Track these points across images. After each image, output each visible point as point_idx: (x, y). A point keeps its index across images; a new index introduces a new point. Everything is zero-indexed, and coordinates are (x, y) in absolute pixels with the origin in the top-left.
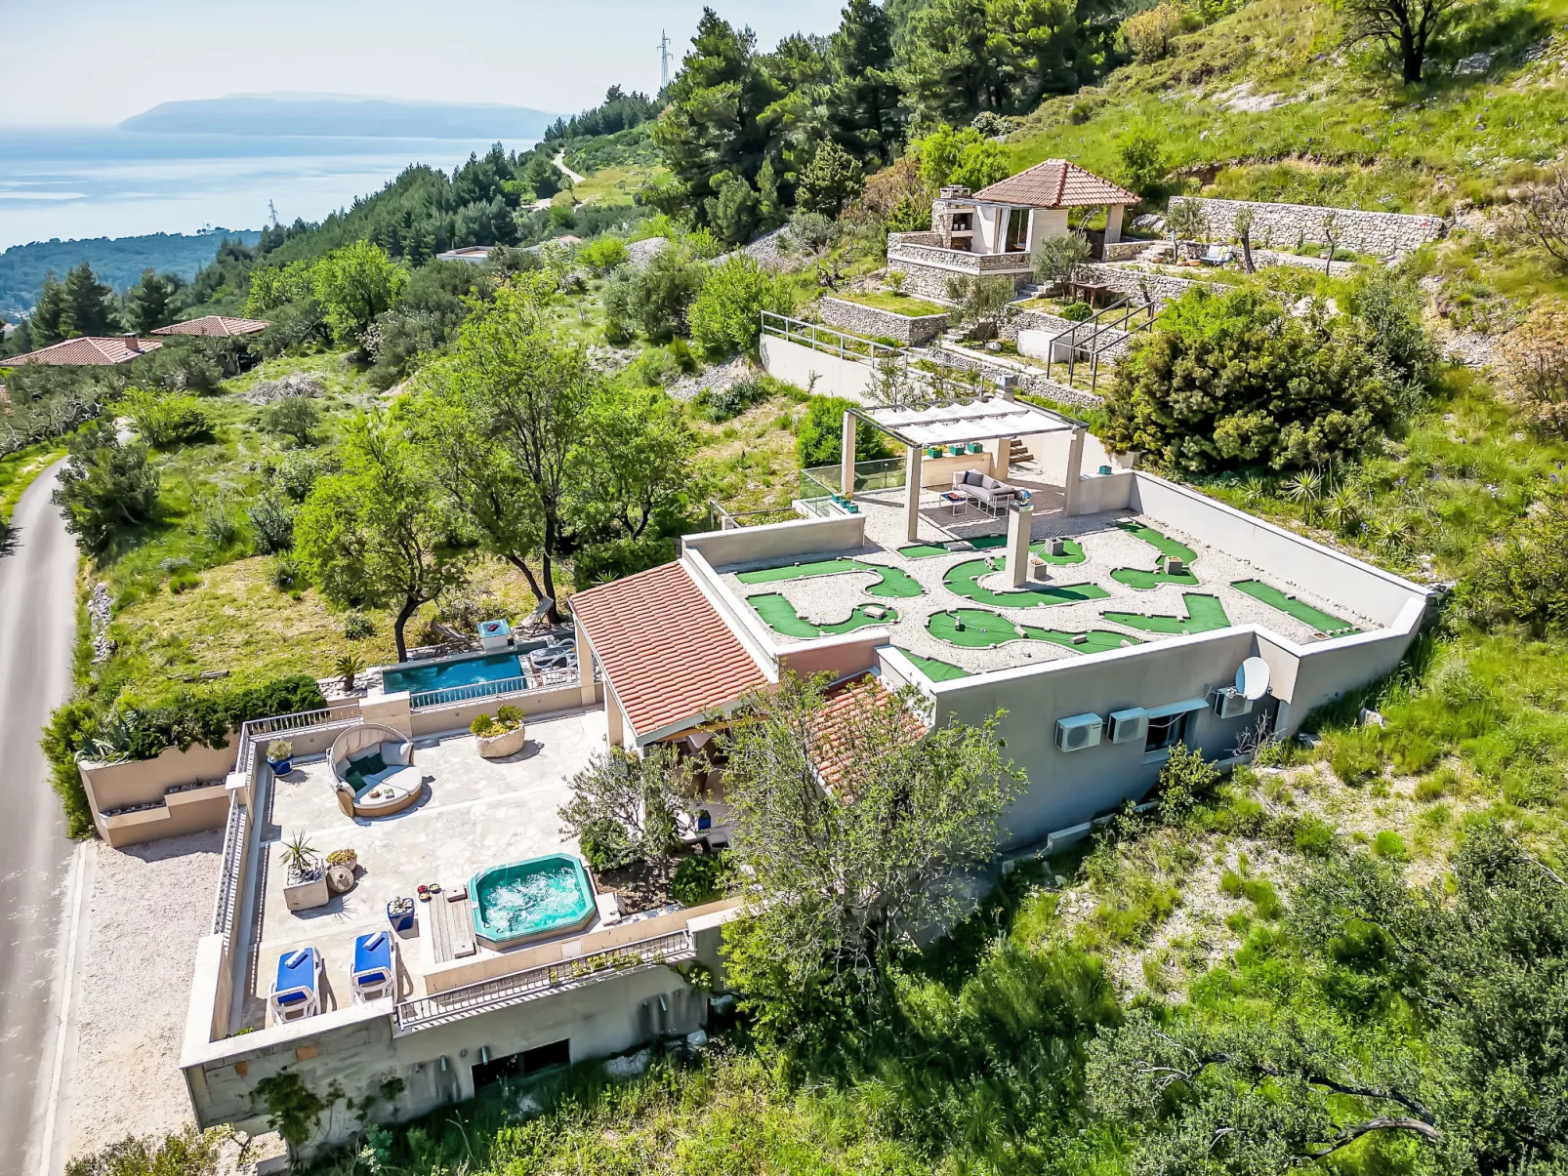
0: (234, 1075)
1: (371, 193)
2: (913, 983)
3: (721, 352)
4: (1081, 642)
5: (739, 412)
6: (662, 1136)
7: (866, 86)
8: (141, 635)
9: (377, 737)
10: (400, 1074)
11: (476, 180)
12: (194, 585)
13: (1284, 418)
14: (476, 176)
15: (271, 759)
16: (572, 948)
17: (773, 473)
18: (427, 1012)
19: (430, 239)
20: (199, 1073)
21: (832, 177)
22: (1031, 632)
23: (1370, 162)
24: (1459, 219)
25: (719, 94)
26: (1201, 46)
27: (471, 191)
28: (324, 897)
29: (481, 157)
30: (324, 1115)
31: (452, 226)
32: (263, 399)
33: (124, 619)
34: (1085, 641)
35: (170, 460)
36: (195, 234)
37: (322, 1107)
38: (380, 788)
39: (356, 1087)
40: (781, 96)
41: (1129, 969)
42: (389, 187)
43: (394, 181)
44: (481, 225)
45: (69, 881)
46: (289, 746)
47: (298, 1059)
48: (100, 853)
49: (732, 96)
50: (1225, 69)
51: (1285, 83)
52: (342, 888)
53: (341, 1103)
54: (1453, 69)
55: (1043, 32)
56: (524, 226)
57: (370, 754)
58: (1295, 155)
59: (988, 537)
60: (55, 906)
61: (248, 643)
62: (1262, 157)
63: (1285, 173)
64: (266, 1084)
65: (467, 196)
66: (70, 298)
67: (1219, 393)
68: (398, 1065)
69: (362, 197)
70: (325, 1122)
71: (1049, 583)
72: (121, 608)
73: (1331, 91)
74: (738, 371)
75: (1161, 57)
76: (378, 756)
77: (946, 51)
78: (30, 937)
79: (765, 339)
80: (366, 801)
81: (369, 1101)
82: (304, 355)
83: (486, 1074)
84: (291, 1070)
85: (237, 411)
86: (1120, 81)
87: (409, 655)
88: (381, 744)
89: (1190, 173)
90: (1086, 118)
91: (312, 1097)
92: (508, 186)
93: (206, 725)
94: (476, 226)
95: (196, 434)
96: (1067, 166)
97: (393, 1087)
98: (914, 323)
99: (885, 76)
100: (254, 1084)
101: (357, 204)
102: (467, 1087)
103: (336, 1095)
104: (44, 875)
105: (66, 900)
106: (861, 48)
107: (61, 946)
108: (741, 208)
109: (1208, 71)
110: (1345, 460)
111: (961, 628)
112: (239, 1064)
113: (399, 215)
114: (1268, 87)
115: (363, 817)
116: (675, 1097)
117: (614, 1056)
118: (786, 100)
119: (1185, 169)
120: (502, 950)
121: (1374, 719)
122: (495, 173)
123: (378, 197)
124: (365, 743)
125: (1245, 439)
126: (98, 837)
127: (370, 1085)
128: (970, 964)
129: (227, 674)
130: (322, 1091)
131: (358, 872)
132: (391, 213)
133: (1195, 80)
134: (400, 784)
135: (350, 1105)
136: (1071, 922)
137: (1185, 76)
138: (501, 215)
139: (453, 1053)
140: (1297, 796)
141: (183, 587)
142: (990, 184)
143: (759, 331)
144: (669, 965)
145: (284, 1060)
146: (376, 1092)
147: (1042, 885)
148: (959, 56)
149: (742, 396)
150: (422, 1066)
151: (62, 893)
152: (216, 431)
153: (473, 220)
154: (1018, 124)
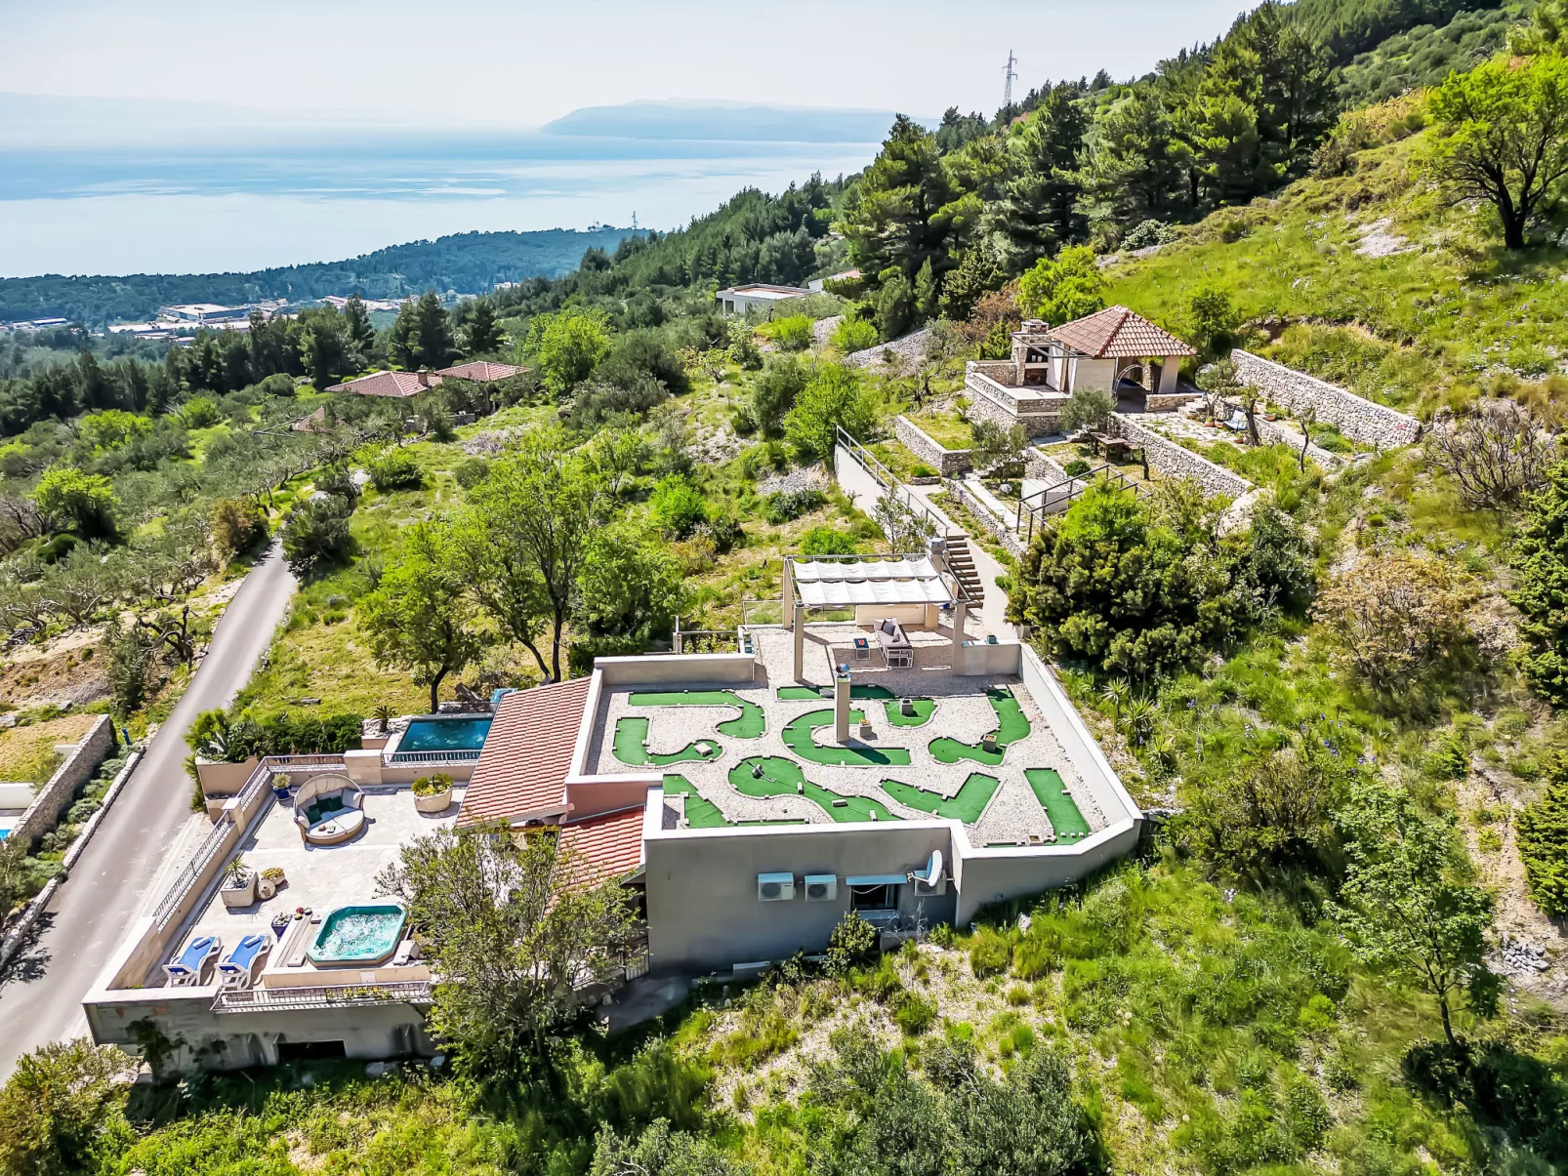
0: (115, 1014)
1: (707, 214)
2: (584, 1058)
3: (807, 456)
4: (840, 805)
5: (796, 517)
6: (374, 1123)
7: (1049, 185)
8: (287, 658)
9: (340, 784)
10: (223, 1038)
11: (791, 208)
12: (341, 619)
13: (1118, 624)
14: (791, 204)
15: (275, 787)
16: (368, 977)
17: (771, 586)
18: (262, 999)
19: (736, 266)
20: (94, 1008)
21: (970, 287)
22: (808, 788)
23: (1409, 342)
24: (1436, 425)
25: (895, 197)
26: (1377, 165)
27: (785, 219)
28: (249, 901)
29: (799, 187)
30: (175, 1053)
31: (757, 253)
32: (476, 449)
33: (287, 642)
34: (845, 805)
35: (382, 502)
36: (585, 230)
37: (172, 1048)
38: (329, 824)
39: (196, 1038)
40: (957, 197)
41: (728, 1086)
42: (723, 208)
43: (728, 203)
44: (783, 254)
45: (174, 842)
46: (288, 778)
47: (156, 1013)
48: (202, 824)
49: (908, 198)
50: (1382, 197)
51: (1416, 225)
52: (263, 896)
53: (185, 1049)
54: (1559, 236)
55: (1221, 142)
56: (825, 255)
57: (333, 796)
58: (1357, 320)
59: (865, 687)
60: (159, 858)
61: (348, 677)
62: (1327, 317)
63: (1342, 339)
64: (135, 1025)
65: (780, 223)
66: (417, 318)
67: (1069, 592)
68: (223, 1033)
69: (698, 217)
70: (176, 1057)
71: (871, 743)
72: (288, 631)
73: (1445, 245)
74: (811, 477)
75: (1338, 173)
76: (339, 799)
77: (1121, 159)
78: (134, 878)
79: (838, 450)
80: (315, 833)
81: (203, 1051)
82: (533, 405)
83: (286, 1050)
84: (152, 1019)
85: (454, 458)
86: (1293, 194)
87: (441, 707)
88: (343, 789)
89: (1262, 326)
90: (1237, 236)
91: (165, 1040)
92: (819, 214)
93: (276, 745)
94: (778, 255)
95: (404, 481)
96: (1127, 315)
97: (218, 1046)
98: (947, 456)
99: (1068, 175)
100: (127, 1023)
101: (694, 224)
102: (271, 1056)
103: (181, 1042)
104: (162, 834)
105: (167, 856)
106: (1049, 147)
107: (148, 889)
108: (898, 305)
109: (1366, 198)
110: (1163, 672)
111: (758, 776)
112: (120, 1008)
113: (719, 239)
114: (1399, 229)
115: (311, 843)
116: (394, 1099)
117: (377, 1060)
118: (959, 202)
119: (1258, 321)
120: (318, 968)
121: (1024, 922)
122: (809, 202)
123: (712, 217)
124: (331, 787)
125: (1086, 636)
126: (206, 811)
127: (204, 1040)
128: (627, 1055)
129: (319, 702)
130: (173, 1038)
131: (282, 886)
132: (714, 236)
133: (1353, 206)
134: (346, 822)
135: (191, 1050)
136: (717, 1037)
137: (1345, 200)
138: (804, 245)
139: (259, 1032)
140: (934, 975)
141: (333, 620)
142: (1073, 319)
143: (834, 443)
144: (413, 1005)
145: (146, 1012)
146: (208, 1047)
147: (711, 1004)
148: (1134, 162)
149: (800, 503)
150: (237, 1036)
151: (167, 850)
152: (425, 480)
153: (776, 249)
154: (1180, 235)
